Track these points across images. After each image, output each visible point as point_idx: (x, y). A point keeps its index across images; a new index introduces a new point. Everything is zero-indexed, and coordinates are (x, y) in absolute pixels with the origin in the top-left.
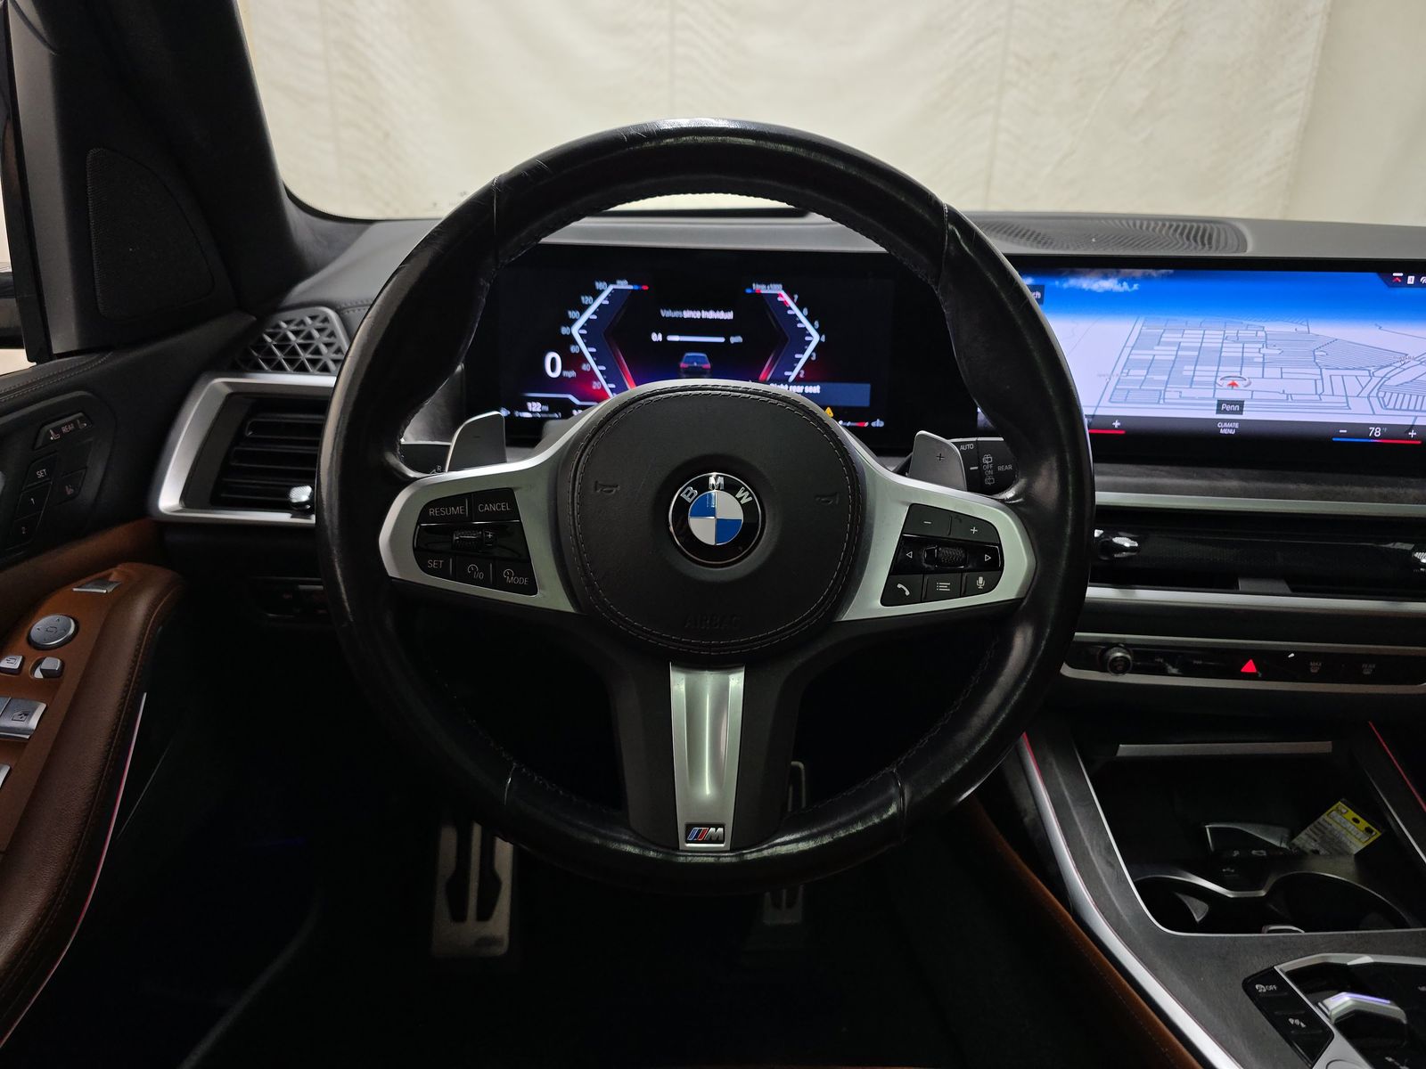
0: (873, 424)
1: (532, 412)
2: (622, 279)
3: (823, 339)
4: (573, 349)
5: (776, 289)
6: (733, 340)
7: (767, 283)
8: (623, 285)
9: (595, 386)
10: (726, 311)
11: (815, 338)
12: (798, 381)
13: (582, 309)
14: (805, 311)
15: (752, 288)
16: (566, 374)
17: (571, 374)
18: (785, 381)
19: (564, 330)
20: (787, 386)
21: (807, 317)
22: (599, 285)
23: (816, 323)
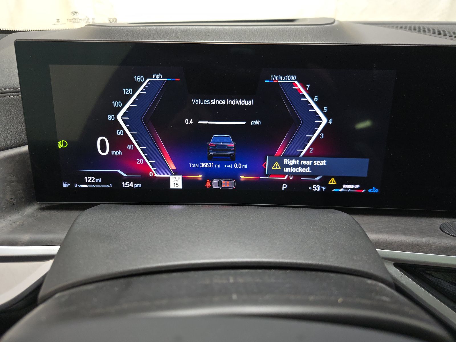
0: (370, 191)
1: (88, 184)
2: (157, 73)
3: (330, 122)
4: (119, 133)
5: (291, 79)
6: (253, 123)
7: (283, 75)
8: (158, 77)
9: (139, 161)
10: (247, 99)
11: (324, 121)
12: (307, 156)
13: (125, 99)
14: (316, 98)
15: (270, 79)
16: (113, 153)
17: (119, 153)
18: (296, 156)
19: (110, 117)
20: (298, 161)
21: (317, 103)
22: (138, 79)
23: (325, 108)
